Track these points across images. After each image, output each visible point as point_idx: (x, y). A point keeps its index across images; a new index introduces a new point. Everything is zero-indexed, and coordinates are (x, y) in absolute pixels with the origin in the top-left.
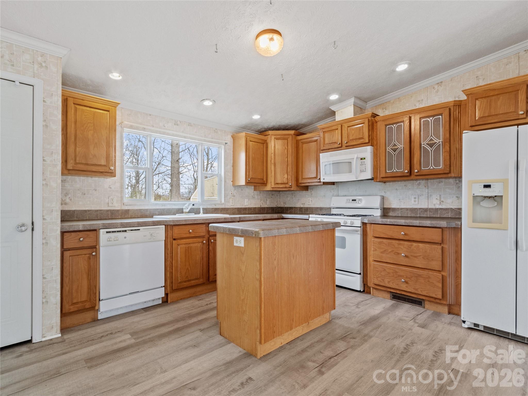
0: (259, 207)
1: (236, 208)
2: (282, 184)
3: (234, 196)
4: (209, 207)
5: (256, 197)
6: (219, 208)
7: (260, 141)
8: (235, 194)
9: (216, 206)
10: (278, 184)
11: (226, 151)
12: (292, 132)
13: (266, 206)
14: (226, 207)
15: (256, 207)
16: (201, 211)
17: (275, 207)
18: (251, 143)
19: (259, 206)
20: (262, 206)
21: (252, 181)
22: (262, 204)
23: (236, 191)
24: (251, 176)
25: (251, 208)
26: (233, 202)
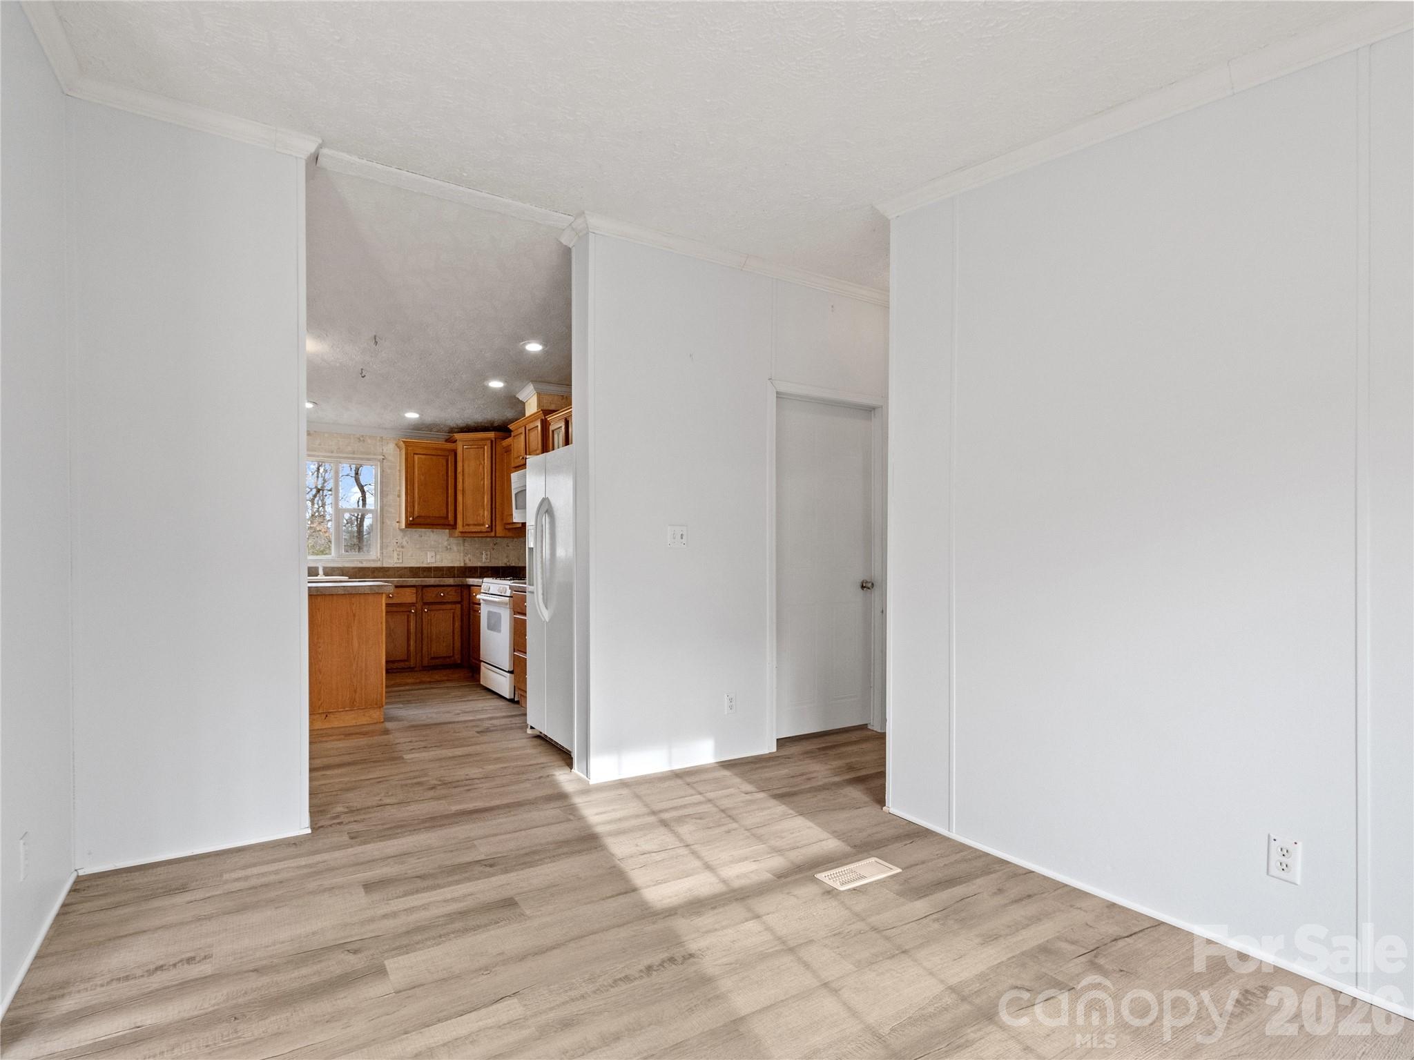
0: (461, 567)
1: (406, 568)
2: (475, 525)
3: (403, 547)
4: (347, 565)
5: (455, 548)
6: (368, 568)
7: (439, 453)
8: (405, 543)
9: (362, 563)
10: (468, 525)
11: (383, 471)
12: (492, 435)
13: (479, 564)
14: (385, 566)
15: (456, 565)
16: (321, 572)
17: (502, 567)
18: (416, 457)
19: (462, 565)
20: (470, 564)
21: (418, 521)
22: (470, 560)
23: (406, 538)
24: (416, 514)
25: (443, 567)
26: (401, 557)
